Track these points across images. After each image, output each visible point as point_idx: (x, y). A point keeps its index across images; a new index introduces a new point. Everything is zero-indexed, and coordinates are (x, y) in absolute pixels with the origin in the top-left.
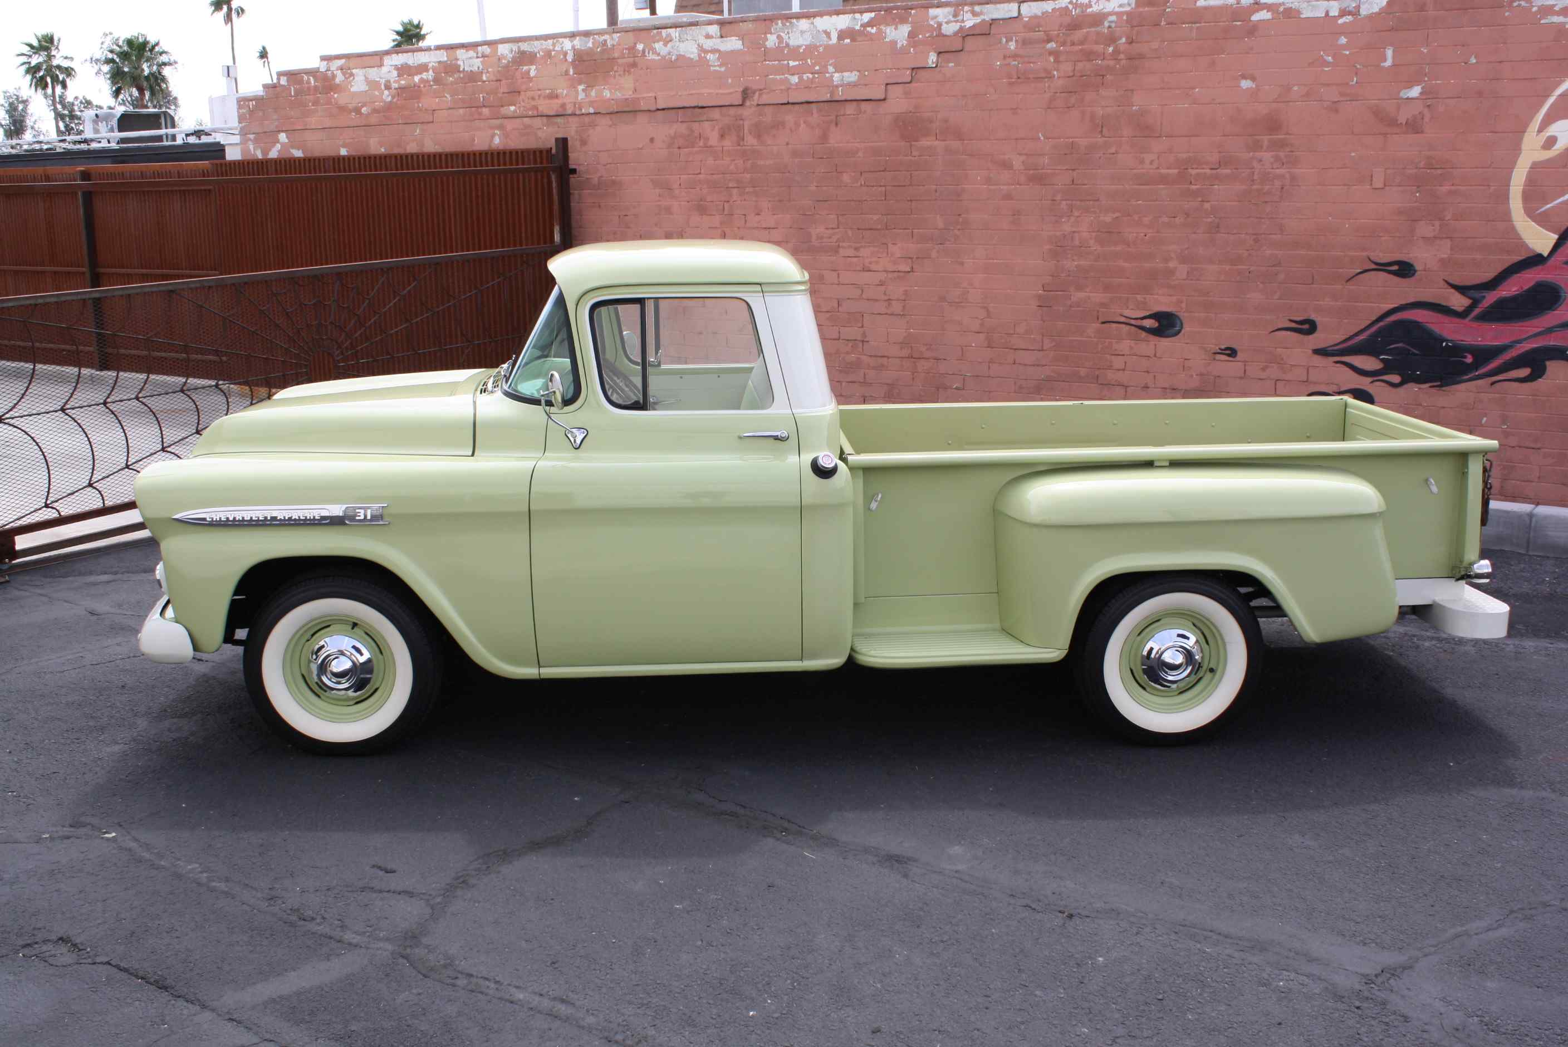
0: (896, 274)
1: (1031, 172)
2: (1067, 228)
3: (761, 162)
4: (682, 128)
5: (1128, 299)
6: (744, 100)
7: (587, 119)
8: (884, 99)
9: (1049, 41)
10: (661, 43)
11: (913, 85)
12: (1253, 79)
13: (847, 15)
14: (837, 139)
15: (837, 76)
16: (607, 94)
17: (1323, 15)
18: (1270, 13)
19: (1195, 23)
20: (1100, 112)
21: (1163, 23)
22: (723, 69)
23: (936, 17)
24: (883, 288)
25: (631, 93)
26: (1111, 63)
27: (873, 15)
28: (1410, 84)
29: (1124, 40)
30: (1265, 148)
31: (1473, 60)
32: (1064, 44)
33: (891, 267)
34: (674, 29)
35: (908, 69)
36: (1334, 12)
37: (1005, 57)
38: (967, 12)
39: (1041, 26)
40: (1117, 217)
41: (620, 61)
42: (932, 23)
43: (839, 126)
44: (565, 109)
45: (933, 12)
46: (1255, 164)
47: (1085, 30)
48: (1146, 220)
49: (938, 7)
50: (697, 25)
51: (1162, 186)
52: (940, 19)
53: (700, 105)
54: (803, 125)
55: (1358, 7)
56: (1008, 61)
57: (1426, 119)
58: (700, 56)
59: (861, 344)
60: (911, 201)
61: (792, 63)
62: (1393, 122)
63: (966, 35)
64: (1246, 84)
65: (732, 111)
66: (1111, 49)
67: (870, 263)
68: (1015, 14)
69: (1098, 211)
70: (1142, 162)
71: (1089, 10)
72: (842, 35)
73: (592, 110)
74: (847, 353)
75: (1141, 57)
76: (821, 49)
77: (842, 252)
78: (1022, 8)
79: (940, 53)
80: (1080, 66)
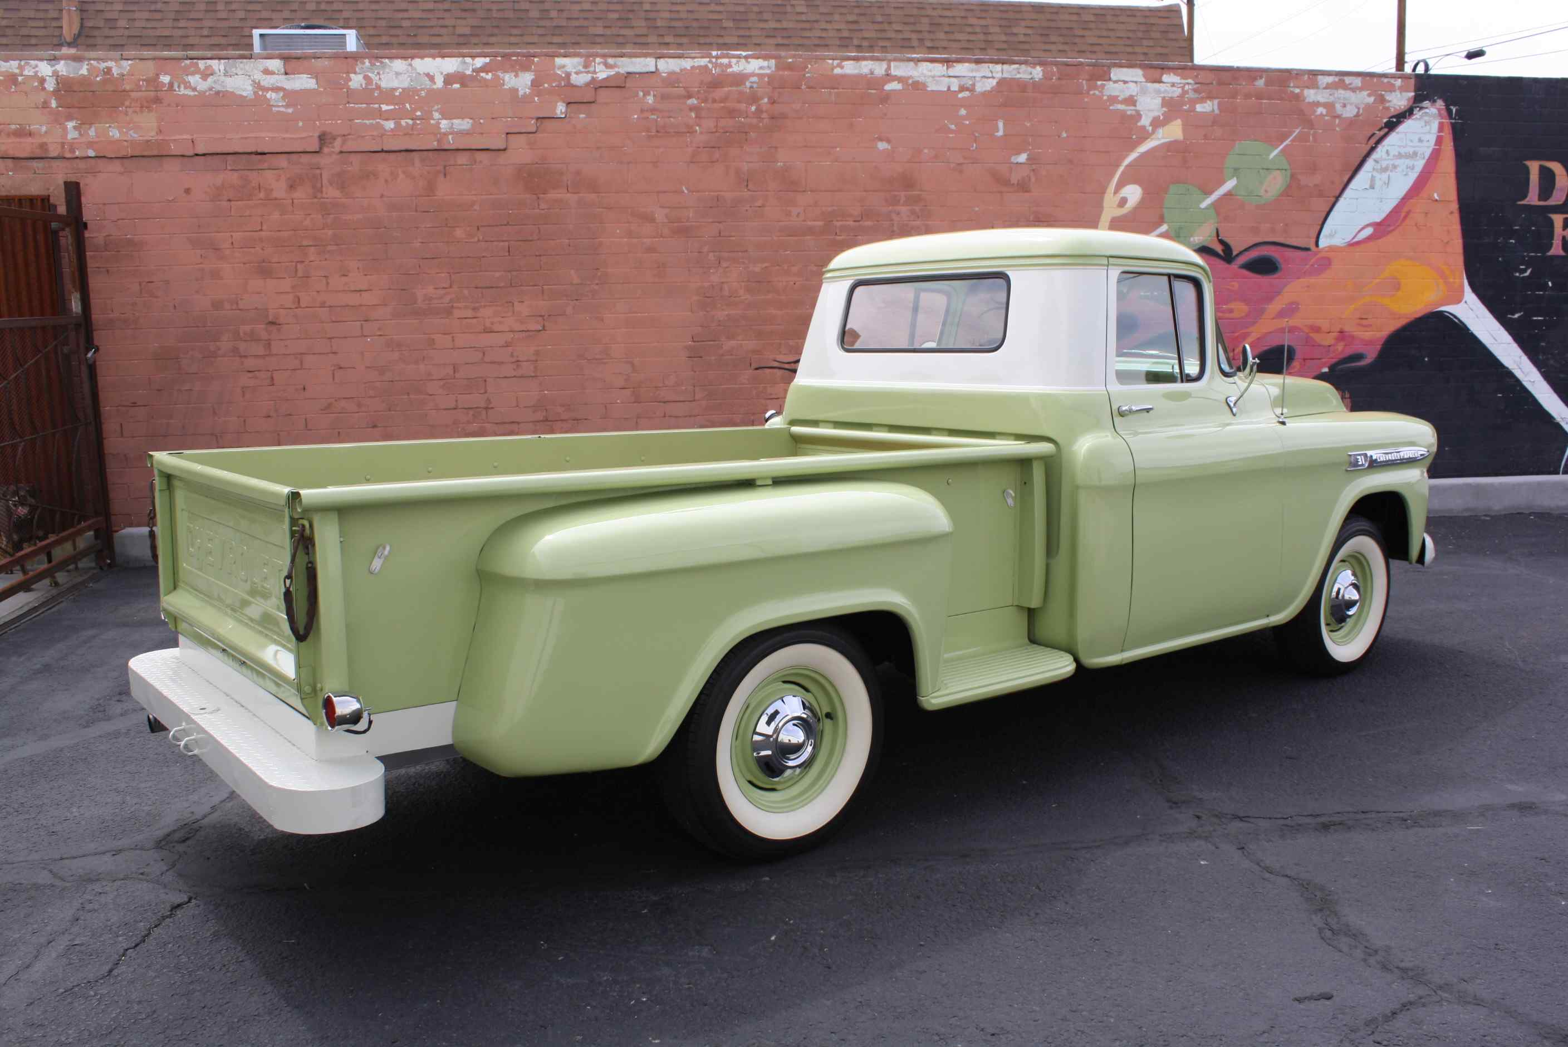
0: (524, 334)
1: (676, 224)
2: (715, 279)
3: (349, 217)
4: (234, 178)
5: (780, 344)
6: (321, 148)
7: (82, 165)
8: (505, 150)
9: (690, 97)
10: (198, 77)
11: (538, 135)
12: (888, 141)
13: (454, 59)
14: (444, 190)
15: (444, 124)
16: (115, 134)
17: (946, 89)
18: (900, 85)
19: (834, 89)
20: (745, 167)
21: (803, 87)
22: (290, 110)
23: (564, 66)
24: (510, 349)
25: (153, 133)
26: (755, 121)
27: (487, 60)
28: (1018, 153)
29: (766, 100)
30: (902, 202)
31: (1064, 135)
32: (705, 101)
33: (517, 327)
34: (217, 61)
35: (532, 118)
36: (955, 88)
37: (642, 111)
38: (599, 64)
39: (681, 82)
40: (766, 267)
41: (133, 95)
42: (559, 72)
43: (448, 177)
44: (47, 150)
45: (559, 61)
46: (894, 216)
47: (726, 89)
48: (795, 269)
49: (565, 57)
50: (251, 58)
51: (809, 237)
52: (569, 69)
53: (259, 151)
54: (401, 176)
55: (974, 85)
56: (645, 115)
57: (1033, 179)
58: (255, 93)
59: (484, 412)
60: (540, 256)
61: (384, 107)
62: (1007, 183)
63: (598, 86)
64: (882, 146)
65: (305, 159)
66: (753, 108)
67: (492, 324)
68: (653, 69)
69: (746, 261)
70: (788, 214)
71: (729, 70)
72: (449, 79)
73: (91, 153)
74: (469, 422)
75: (784, 116)
76: (423, 94)
77: (457, 313)
78: (658, 64)
79: (569, 103)
80: (723, 123)
